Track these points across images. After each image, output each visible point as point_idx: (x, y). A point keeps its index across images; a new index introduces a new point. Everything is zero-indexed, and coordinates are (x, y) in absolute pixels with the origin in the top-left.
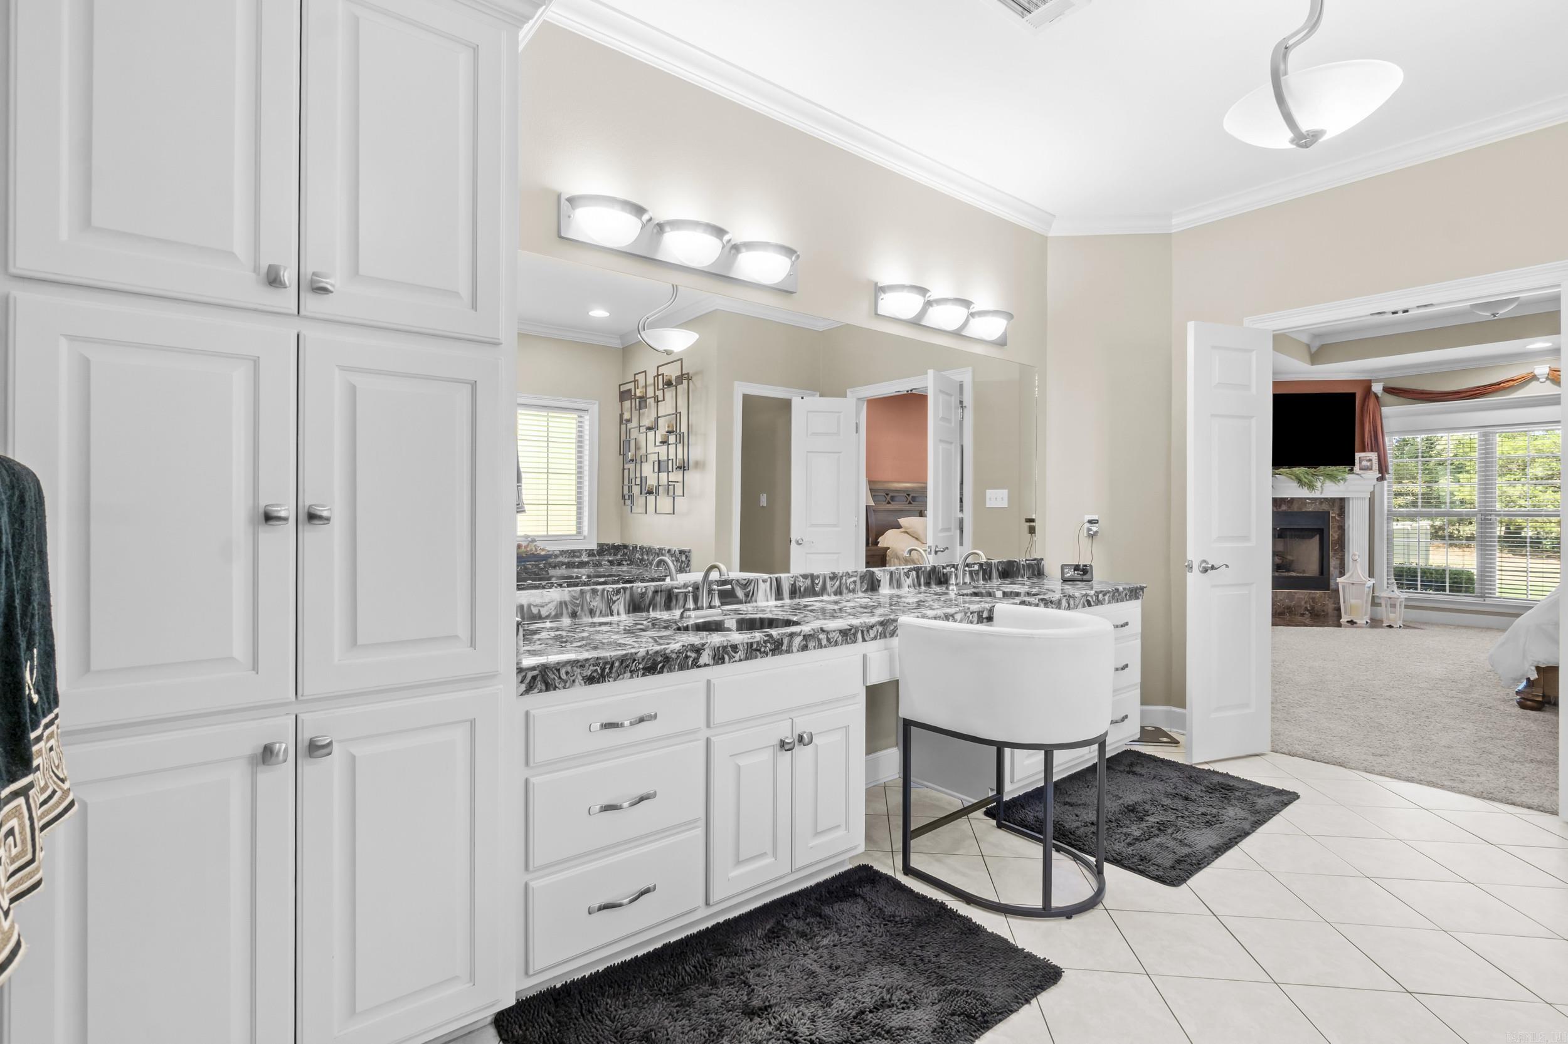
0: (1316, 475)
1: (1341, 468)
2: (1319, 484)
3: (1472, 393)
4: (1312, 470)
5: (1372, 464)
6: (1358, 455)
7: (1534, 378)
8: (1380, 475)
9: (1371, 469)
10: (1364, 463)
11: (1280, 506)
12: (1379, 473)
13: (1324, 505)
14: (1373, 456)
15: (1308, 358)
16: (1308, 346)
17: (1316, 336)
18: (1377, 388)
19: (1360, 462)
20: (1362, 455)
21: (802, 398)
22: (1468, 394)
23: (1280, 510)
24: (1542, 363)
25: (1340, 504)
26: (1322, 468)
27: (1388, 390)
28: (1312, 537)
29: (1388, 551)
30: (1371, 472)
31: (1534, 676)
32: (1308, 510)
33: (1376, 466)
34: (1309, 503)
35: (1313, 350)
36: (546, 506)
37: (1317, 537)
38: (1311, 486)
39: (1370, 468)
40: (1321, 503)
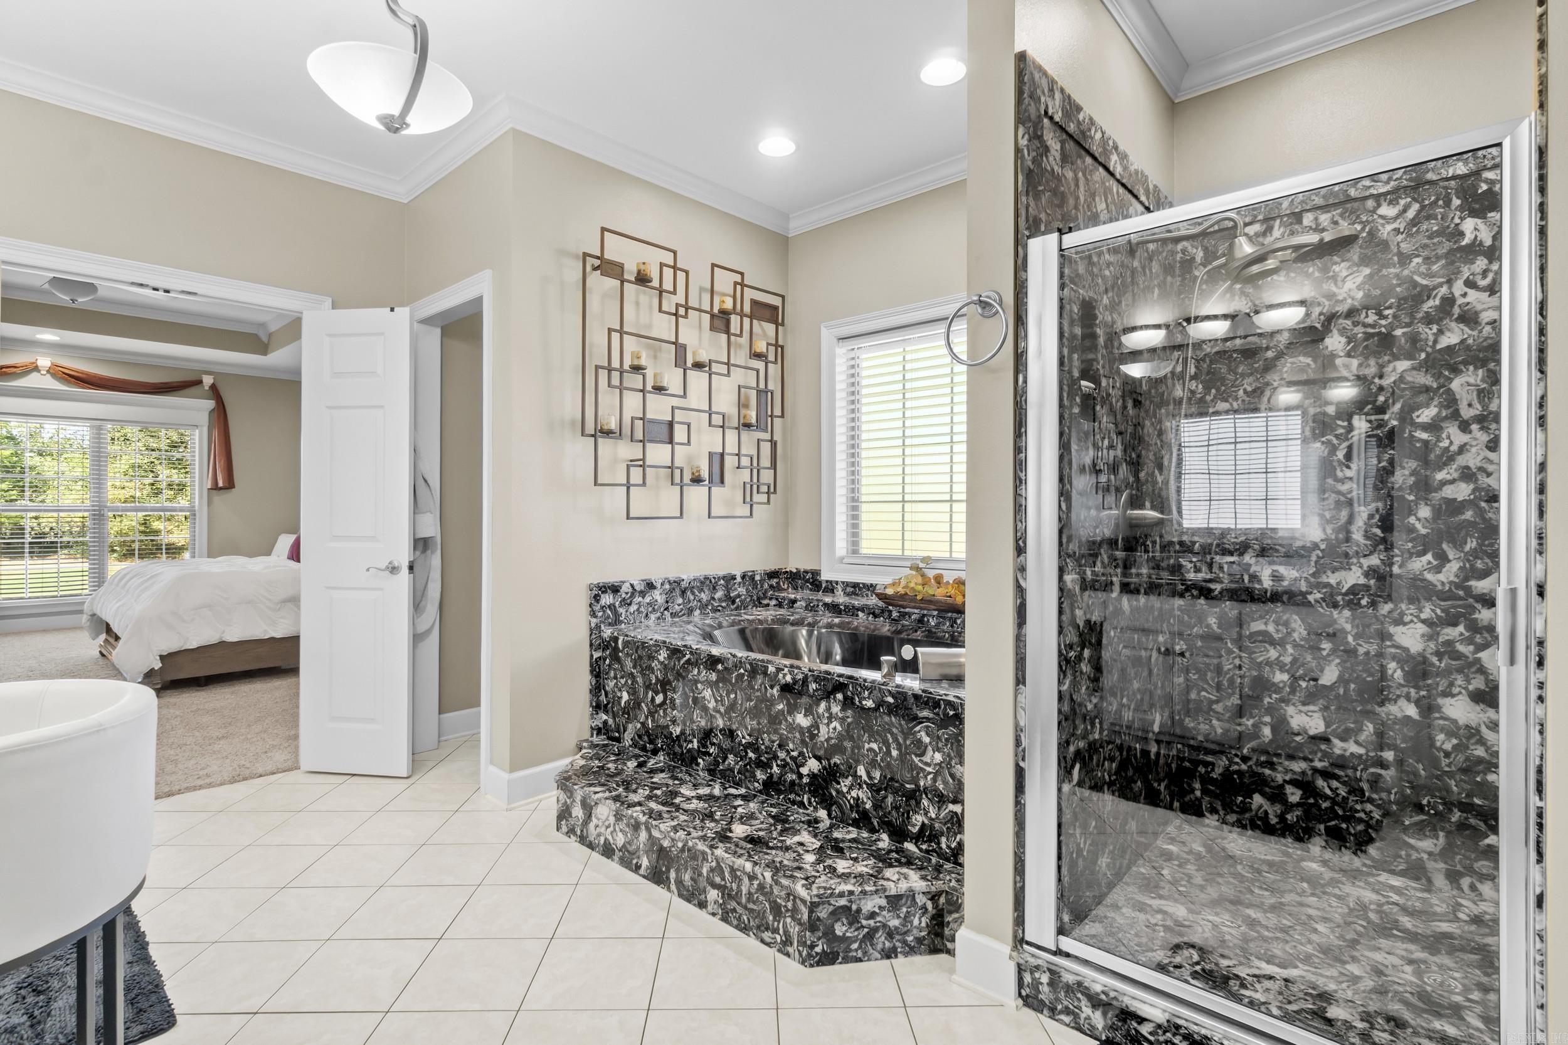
7: (36, 369)
21: (392, 310)
24: (44, 355)
31: (158, 665)
36: (948, 504)
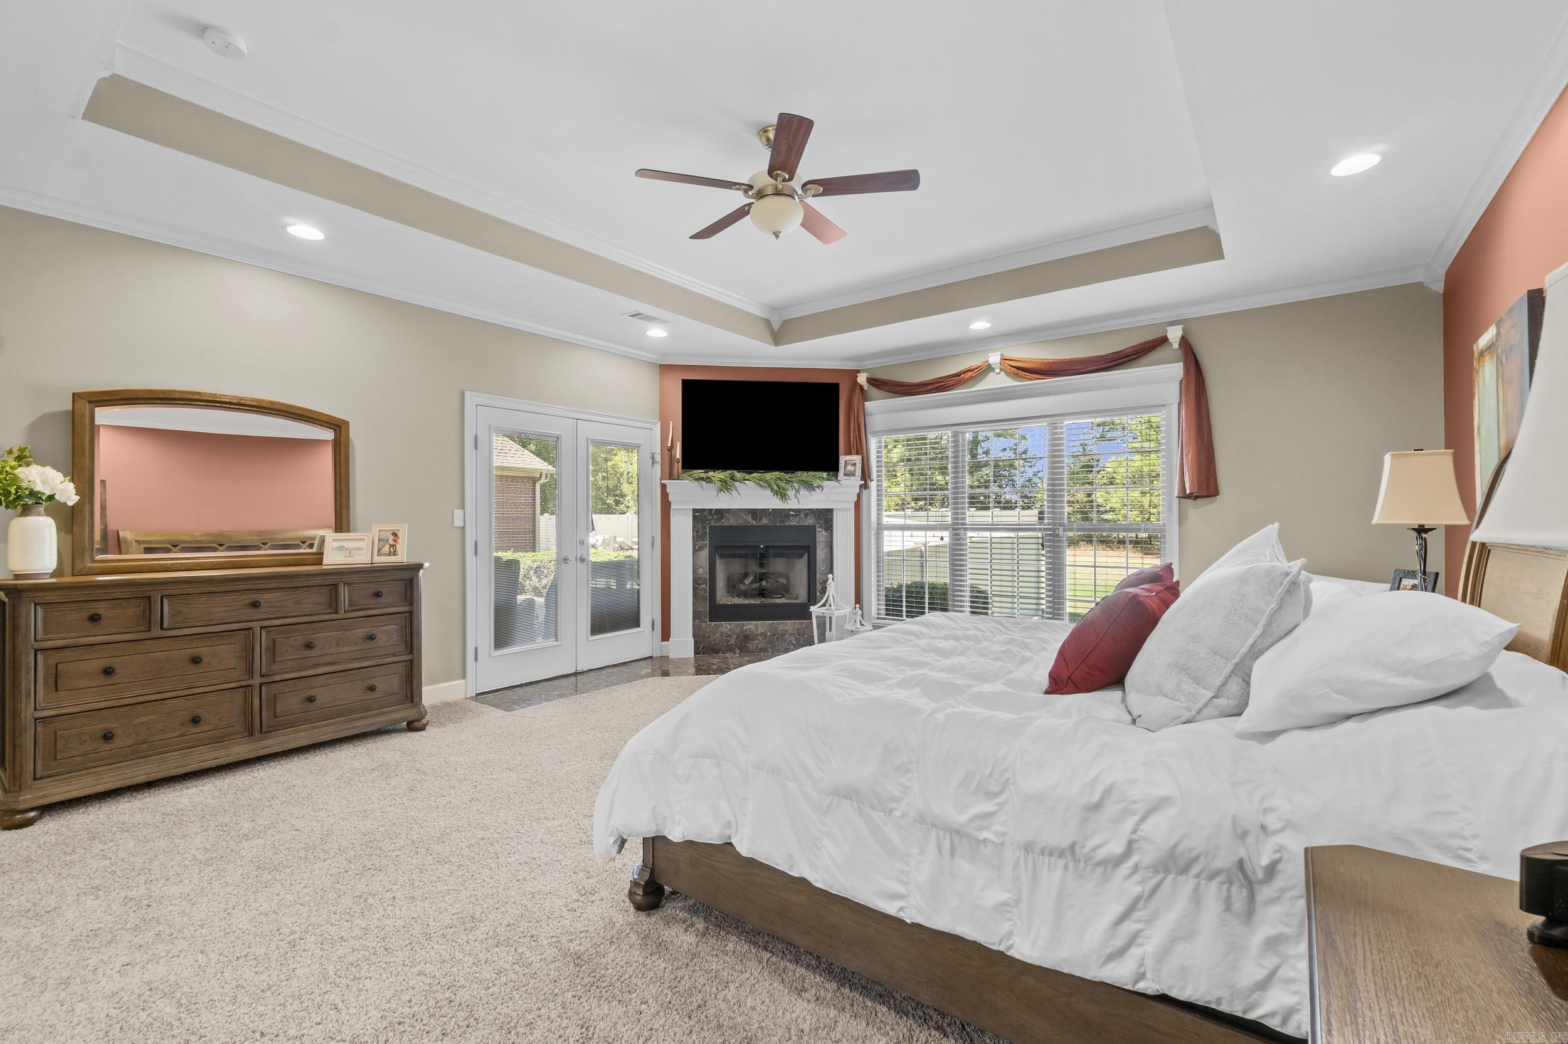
0: (791, 481)
1: (818, 474)
2: (791, 493)
3: (938, 385)
4: (788, 476)
5: (855, 469)
6: (843, 459)
7: (990, 368)
8: (863, 482)
9: (854, 475)
10: (850, 468)
11: (761, 519)
12: (861, 480)
13: (809, 518)
14: (857, 459)
15: (770, 339)
16: (768, 323)
17: (776, 309)
18: (862, 379)
19: (845, 467)
20: (848, 458)
22: (934, 386)
23: (761, 524)
24: (993, 350)
25: (825, 517)
26: (799, 473)
27: (872, 382)
28: (801, 556)
29: (878, 572)
30: (853, 478)
32: (792, 524)
33: (859, 473)
34: (793, 515)
35: (776, 327)
37: (806, 556)
38: (783, 496)
39: (852, 474)
40: (806, 515)
